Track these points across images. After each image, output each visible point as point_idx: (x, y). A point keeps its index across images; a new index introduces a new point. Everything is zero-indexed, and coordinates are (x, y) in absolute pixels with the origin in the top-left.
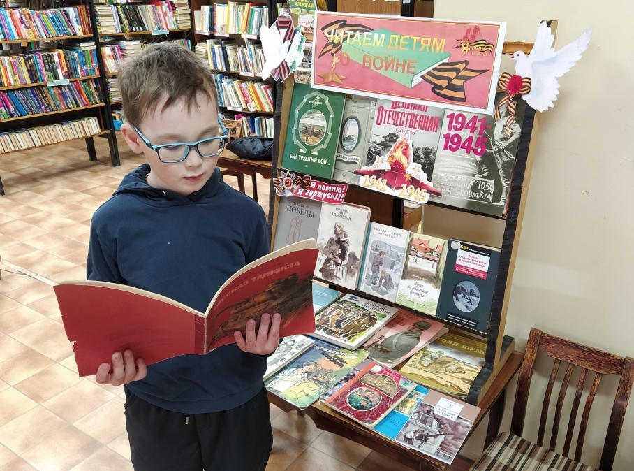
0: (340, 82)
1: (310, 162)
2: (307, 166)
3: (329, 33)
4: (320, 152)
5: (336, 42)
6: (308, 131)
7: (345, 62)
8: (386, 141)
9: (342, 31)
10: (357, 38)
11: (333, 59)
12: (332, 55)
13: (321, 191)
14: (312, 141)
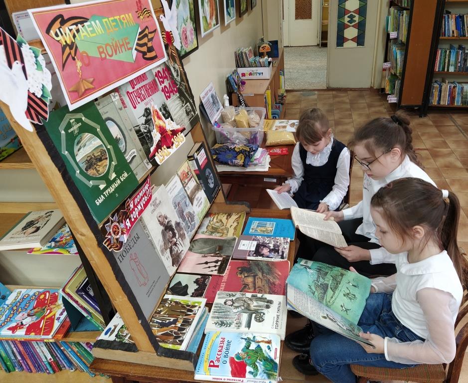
0: (91, 86)
1: (116, 189)
2: (117, 195)
3: (57, 35)
4: (116, 171)
5: (69, 42)
6: (92, 162)
7: (86, 62)
8: (146, 117)
9: (66, 29)
10: (83, 32)
11: (76, 63)
12: (74, 59)
13: (139, 203)
14: (103, 167)
